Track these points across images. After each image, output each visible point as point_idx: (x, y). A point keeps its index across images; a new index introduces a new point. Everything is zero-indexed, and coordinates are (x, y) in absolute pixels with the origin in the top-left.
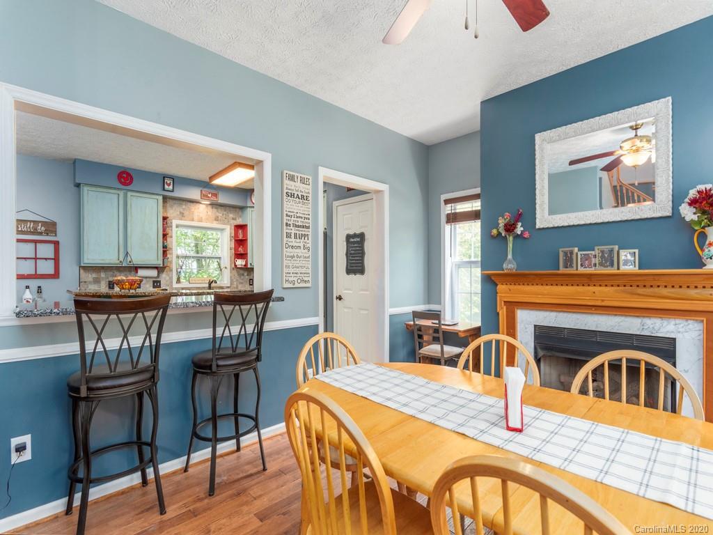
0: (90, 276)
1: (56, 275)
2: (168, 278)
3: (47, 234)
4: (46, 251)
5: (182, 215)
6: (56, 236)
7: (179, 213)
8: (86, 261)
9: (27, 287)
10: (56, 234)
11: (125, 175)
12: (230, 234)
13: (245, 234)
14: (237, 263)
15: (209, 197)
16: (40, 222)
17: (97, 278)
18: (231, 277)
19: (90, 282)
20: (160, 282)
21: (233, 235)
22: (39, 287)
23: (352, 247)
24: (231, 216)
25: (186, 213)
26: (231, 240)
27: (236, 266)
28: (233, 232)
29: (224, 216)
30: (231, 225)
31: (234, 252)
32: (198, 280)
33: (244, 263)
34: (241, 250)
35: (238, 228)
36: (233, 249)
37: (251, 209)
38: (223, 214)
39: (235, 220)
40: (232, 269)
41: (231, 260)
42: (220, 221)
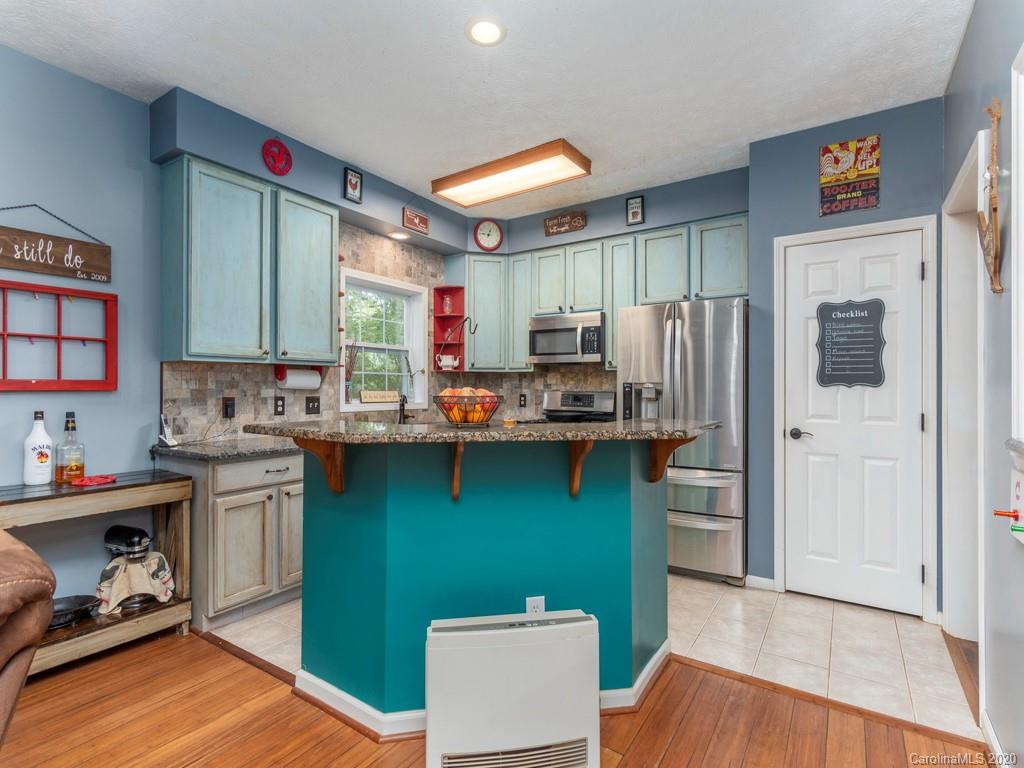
0: (185, 386)
1: (108, 383)
2: (332, 391)
3: (89, 275)
4: (83, 319)
5: (356, 259)
6: (108, 281)
8: (194, 349)
9: (39, 415)
10: (109, 277)
11: (275, 150)
12: (429, 305)
13: (459, 305)
14: (441, 363)
15: (415, 225)
16: (73, 241)
17: (199, 391)
18: (429, 390)
19: (184, 401)
20: (318, 400)
21: (433, 307)
22: (70, 415)
23: (841, 329)
24: (430, 268)
25: (363, 256)
26: (429, 316)
27: (438, 368)
28: (433, 300)
29: (420, 268)
30: (429, 286)
31: (433, 341)
32: (375, 397)
33: (456, 363)
34: (449, 337)
35: (441, 293)
36: (432, 334)
37: (473, 258)
38: (418, 264)
39: (435, 277)
40: (430, 375)
41: (429, 356)
42: (414, 277)
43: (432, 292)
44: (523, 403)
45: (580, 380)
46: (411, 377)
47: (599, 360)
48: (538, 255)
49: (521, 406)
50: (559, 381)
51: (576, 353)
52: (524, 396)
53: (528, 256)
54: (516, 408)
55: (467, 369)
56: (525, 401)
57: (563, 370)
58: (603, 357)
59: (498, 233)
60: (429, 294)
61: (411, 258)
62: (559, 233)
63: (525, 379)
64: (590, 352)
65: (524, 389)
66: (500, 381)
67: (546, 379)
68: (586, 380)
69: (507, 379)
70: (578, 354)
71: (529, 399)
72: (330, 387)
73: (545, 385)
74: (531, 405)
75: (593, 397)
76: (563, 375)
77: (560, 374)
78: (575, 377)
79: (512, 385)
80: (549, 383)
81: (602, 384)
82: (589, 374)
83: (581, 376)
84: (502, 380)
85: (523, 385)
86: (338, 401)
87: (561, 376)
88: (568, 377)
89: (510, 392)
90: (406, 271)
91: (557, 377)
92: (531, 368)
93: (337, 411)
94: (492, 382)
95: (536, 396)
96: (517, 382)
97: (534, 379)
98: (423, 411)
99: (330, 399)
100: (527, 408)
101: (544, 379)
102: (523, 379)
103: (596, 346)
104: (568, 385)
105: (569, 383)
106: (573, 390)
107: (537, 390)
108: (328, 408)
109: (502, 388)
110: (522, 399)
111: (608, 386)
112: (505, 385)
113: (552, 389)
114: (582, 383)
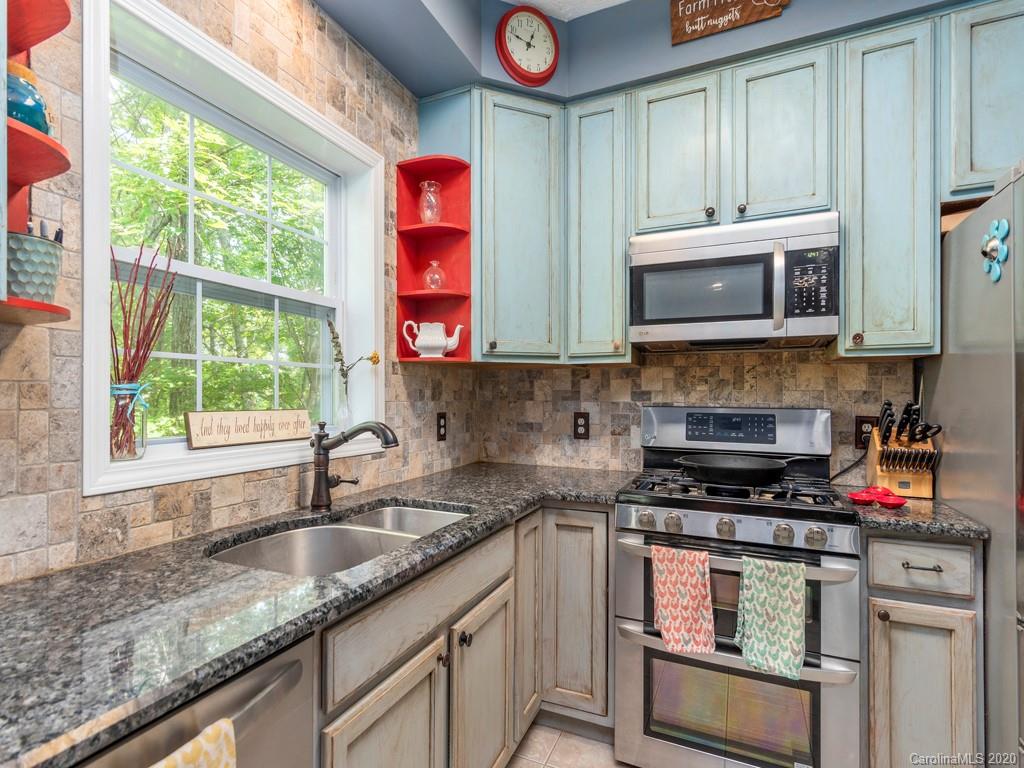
12: (386, 199)
18: (387, 406)
21: (394, 207)
24: (388, 111)
26: (387, 228)
28: (395, 193)
29: (367, 98)
30: (387, 156)
31: (395, 289)
32: (245, 429)
33: (453, 342)
34: (434, 280)
35: (414, 176)
36: (394, 273)
37: (492, 97)
38: (361, 88)
39: (400, 138)
40: (391, 369)
41: (387, 323)
42: (349, 117)
43: (393, 171)
44: (581, 430)
45: (722, 383)
46: (344, 374)
48: (645, 94)
49: (577, 436)
50: (671, 384)
52: (586, 416)
53: (618, 101)
54: (567, 442)
55: (474, 356)
56: (587, 426)
57: (680, 361)
59: (549, 44)
60: (387, 175)
61: (343, 63)
62: (712, 32)
63: (586, 380)
64: (810, 310)
65: (586, 400)
66: (527, 385)
67: (638, 381)
68: (739, 382)
69: (544, 382)
70: (772, 318)
71: (597, 422)
72: (26, 403)
73: (634, 394)
74: (601, 435)
75: (771, 419)
76: (681, 373)
77: (673, 369)
78: (711, 375)
79: (555, 393)
80: (643, 389)
81: (781, 390)
82: (747, 368)
83: (726, 374)
84: (532, 383)
85: (582, 394)
86: (72, 453)
87: (676, 375)
88: (694, 377)
89: (550, 407)
90: (331, 92)
91: (665, 376)
92: (624, 355)
93: (67, 495)
94: (509, 388)
95: (612, 416)
96: (568, 387)
97: (608, 381)
98: (374, 458)
99: (24, 451)
100: (592, 442)
101: (633, 381)
102: (582, 381)
103: (823, 296)
104: (693, 394)
105: (695, 390)
106: (712, 405)
107: (617, 404)
108: (13, 487)
109: (532, 399)
110: (581, 421)
111: (798, 395)
112: (539, 394)
113: (653, 401)
114: (731, 387)
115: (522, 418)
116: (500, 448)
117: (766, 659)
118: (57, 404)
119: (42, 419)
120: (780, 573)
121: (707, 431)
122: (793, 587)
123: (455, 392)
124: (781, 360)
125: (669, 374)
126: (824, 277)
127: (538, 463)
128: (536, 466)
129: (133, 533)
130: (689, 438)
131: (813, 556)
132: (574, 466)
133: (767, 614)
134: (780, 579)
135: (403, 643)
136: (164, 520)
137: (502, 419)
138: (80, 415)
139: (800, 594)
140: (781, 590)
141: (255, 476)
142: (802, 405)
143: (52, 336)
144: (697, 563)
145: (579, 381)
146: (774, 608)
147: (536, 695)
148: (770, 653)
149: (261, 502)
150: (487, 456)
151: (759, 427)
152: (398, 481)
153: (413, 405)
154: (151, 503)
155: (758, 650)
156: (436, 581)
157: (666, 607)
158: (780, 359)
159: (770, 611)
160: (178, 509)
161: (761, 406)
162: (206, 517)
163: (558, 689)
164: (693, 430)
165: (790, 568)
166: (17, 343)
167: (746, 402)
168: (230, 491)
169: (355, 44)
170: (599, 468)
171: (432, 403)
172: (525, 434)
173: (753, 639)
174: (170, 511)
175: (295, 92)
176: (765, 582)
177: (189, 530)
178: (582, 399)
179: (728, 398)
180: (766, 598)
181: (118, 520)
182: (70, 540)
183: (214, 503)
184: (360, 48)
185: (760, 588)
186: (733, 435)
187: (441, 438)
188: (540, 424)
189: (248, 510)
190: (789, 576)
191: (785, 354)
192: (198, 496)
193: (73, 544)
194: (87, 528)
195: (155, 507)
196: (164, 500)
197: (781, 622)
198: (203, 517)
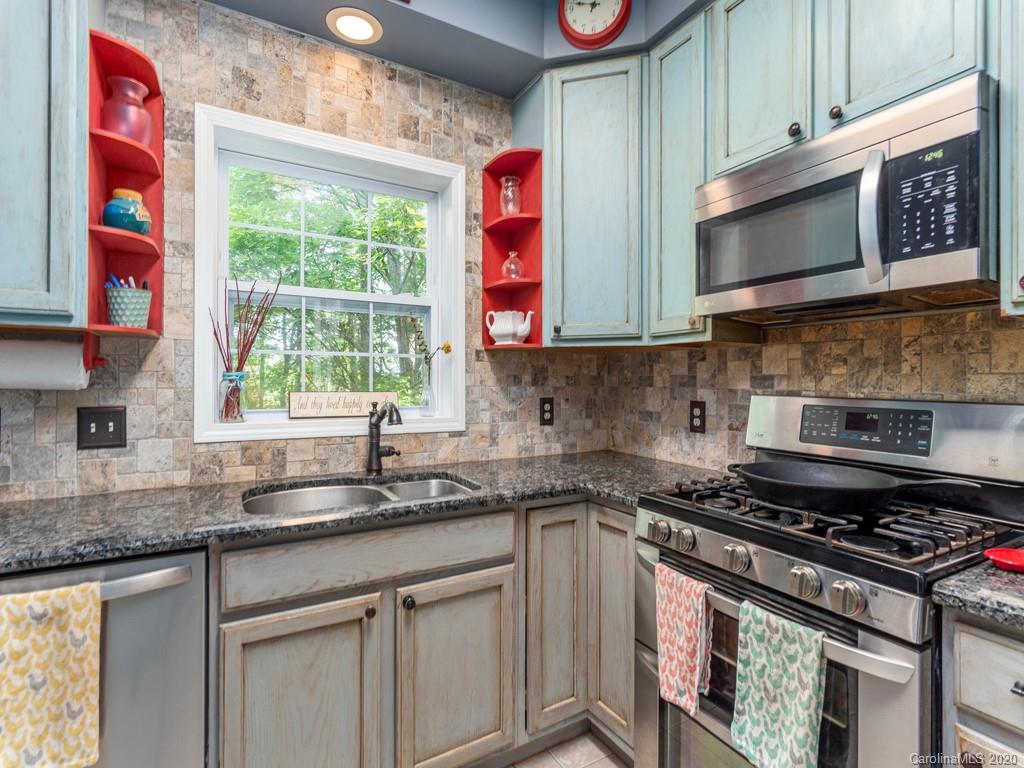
2: (168, 393)
5: (246, 89)
7: (228, 75)
12: (468, 203)
13: (531, 197)
14: (494, 330)
18: (469, 390)
20: (119, 415)
21: (478, 208)
24: (469, 124)
26: (469, 230)
27: (488, 340)
28: (480, 195)
29: (444, 119)
30: (469, 165)
31: (479, 282)
32: (335, 406)
33: (526, 329)
34: (512, 270)
36: (478, 269)
37: (559, 74)
38: (437, 114)
39: (486, 144)
40: (474, 357)
41: (468, 316)
42: (424, 142)
43: (478, 176)
44: (697, 422)
45: (869, 363)
46: (428, 362)
47: (972, 274)
49: (693, 429)
50: (798, 367)
51: (858, 263)
52: (702, 406)
54: (683, 434)
55: (547, 341)
56: (703, 417)
57: (809, 335)
58: (991, 260)
60: (468, 181)
61: (416, 98)
63: (703, 363)
64: (928, 246)
65: (702, 387)
66: (647, 368)
67: (758, 363)
68: (893, 360)
69: (662, 365)
70: (863, 266)
71: (714, 413)
72: (161, 385)
73: (753, 379)
74: (718, 428)
75: (924, 418)
76: (811, 350)
77: (800, 346)
78: (852, 352)
79: (673, 377)
80: (764, 372)
81: (964, 373)
82: (905, 340)
83: (873, 349)
84: (651, 367)
85: (698, 378)
86: (188, 415)
87: (803, 353)
88: (828, 355)
89: (668, 395)
90: (403, 126)
91: (790, 356)
92: (704, 331)
93: (184, 441)
94: (632, 373)
95: (730, 406)
96: (684, 370)
97: (725, 363)
98: (450, 436)
99: (160, 413)
100: (708, 438)
101: (752, 362)
102: (699, 364)
103: (950, 219)
104: (827, 379)
105: (830, 374)
106: (853, 395)
107: (734, 392)
108: (154, 433)
109: (651, 385)
110: (697, 412)
111: (994, 381)
112: (658, 381)
113: (776, 388)
114: (880, 370)
115: (643, 405)
116: (625, 438)
117: (761, 751)
118: (179, 385)
119: (170, 393)
120: (785, 636)
121: (828, 430)
122: (802, 662)
123: (567, 377)
124: (964, 324)
125: (796, 352)
126: (952, 188)
127: (657, 457)
128: (655, 460)
129: (227, 471)
130: (802, 439)
131: (850, 629)
132: (690, 463)
133: (766, 689)
134: (785, 645)
135: (315, 584)
136: (249, 465)
137: (627, 407)
138: (193, 392)
139: (811, 675)
140: (787, 663)
141: (325, 442)
142: (1001, 398)
143: (176, 345)
144: (693, 595)
145: (695, 364)
146: (777, 686)
147: (573, 699)
148: (766, 744)
149: (330, 462)
150: (614, 445)
151: (905, 430)
152: (484, 459)
153: (505, 391)
154: (239, 452)
155: (751, 734)
156: (366, 542)
157: (664, 642)
158: (961, 323)
159: (770, 686)
160: (259, 458)
161: (929, 397)
162: (282, 466)
163: (600, 703)
164: (811, 429)
165: (799, 634)
166: (155, 349)
167: (905, 391)
168: (302, 451)
169: (429, 77)
170: (716, 468)
171: (533, 388)
172: (645, 423)
173: (746, 717)
174: (254, 459)
175: (365, 139)
176: (766, 643)
177: (269, 474)
178: (698, 385)
179: (877, 385)
180: (764, 666)
181: (216, 460)
182: (186, 468)
183: (289, 458)
184: (436, 79)
185: (758, 650)
186: (865, 438)
187: (544, 422)
188: (659, 413)
189: (318, 466)
190: (798, 645)
191: (970, 316)
192: (276, 452)
193: (188, 471)
194: (197, 463)
195: (243, 455)
196: (249, 451)
197: (785, 707)
198: (280, 466)
